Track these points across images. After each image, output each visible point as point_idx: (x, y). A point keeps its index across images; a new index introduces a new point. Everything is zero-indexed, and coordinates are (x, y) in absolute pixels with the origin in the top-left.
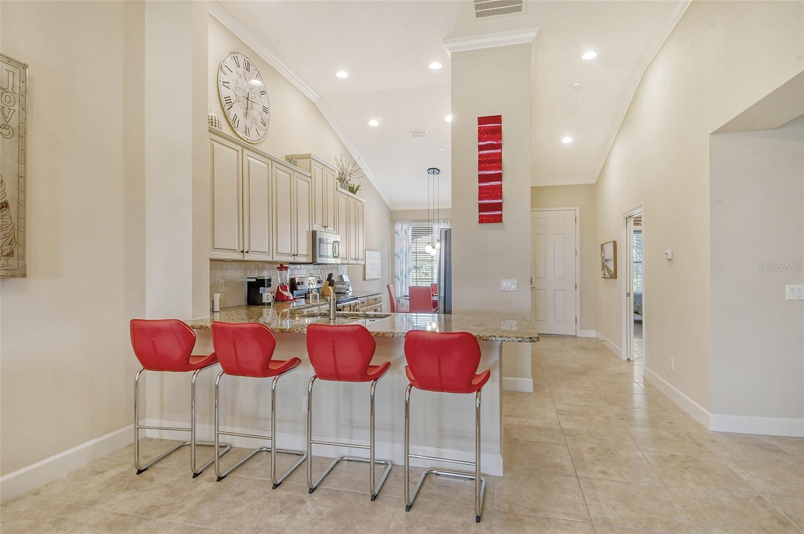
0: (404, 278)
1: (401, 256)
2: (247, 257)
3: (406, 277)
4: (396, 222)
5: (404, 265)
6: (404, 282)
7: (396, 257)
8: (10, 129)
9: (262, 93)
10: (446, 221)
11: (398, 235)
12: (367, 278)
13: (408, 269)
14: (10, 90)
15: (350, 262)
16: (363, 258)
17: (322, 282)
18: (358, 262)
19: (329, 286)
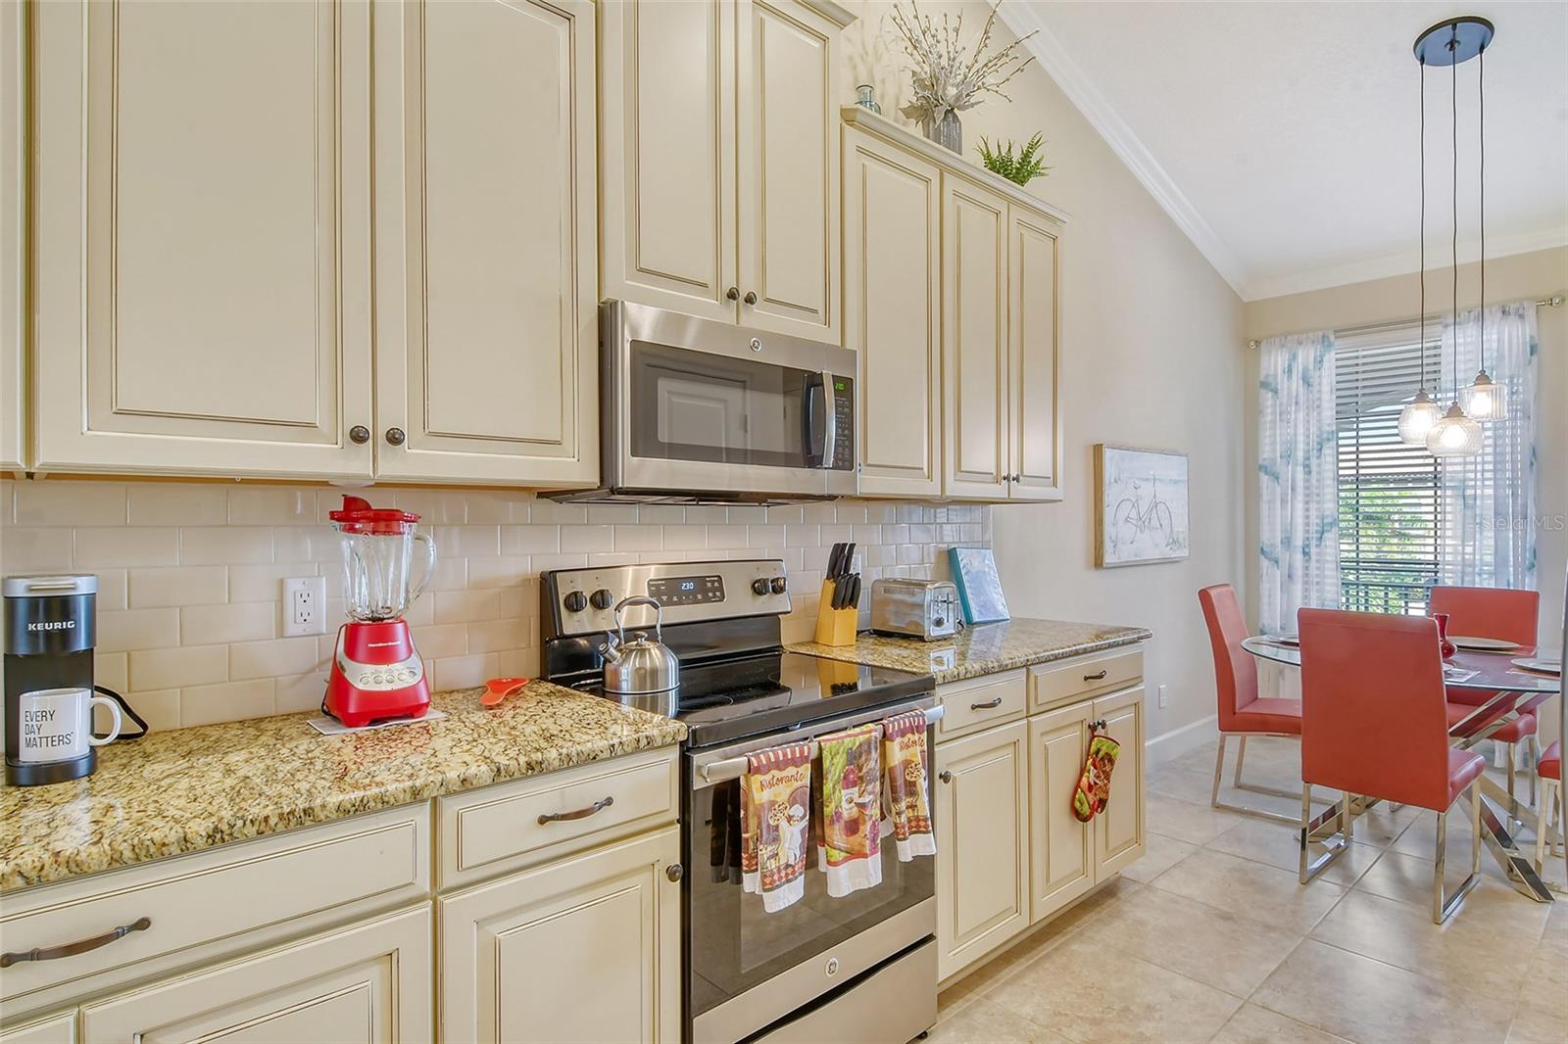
0: (1299, 556)
1: (1286, 472)
3: (1305, 554)
4: (1263, 344)
5: (1300, 506)
6: (1299, 572)
7: (1264, 478)
10: (1513, 307)
11: (1275, 392)
12: (1109, 558)
13: (1314, 520)
15: (956, 489)
16: (1051, 475)
17: (778, 590)
18: (1020, 491)
19: (834, 605)
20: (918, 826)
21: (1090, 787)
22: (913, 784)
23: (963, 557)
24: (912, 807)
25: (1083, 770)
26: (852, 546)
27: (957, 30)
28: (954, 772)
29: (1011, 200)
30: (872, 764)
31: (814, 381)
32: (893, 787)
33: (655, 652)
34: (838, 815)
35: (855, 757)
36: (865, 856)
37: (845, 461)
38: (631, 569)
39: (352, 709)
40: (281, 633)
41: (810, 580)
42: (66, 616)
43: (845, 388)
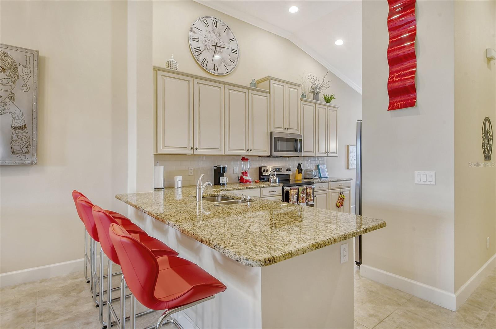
2: (196, 152)
8: (28, 87)
9: (230, 41)
12: (350, 167)
14: (28, 66)
15: (318, 155)
16: (335, 152)
17: (290, 170)
18: (329, 155)
19: (298, 173)
20: (311, 200)
21: (340, 202)
22: (310, 195)
23: (320, 166)
24: (310, 198)
25: (339, 199)
26: (301, 164)
27: (318, 80)
28: (317, 196)
29: (328, 106)
30: (305, 191)
31: (296, 140)
32: (308, 195)
33: (275, 177)
34: (301, 197)
35: (303, 190)
36: (304, 202)
37: (301, 151)
38: (268, 167)
39: (245, 181)
40: (233, 173)
41: (294, 169)
42: (225, 169)
43: (301, 140)
